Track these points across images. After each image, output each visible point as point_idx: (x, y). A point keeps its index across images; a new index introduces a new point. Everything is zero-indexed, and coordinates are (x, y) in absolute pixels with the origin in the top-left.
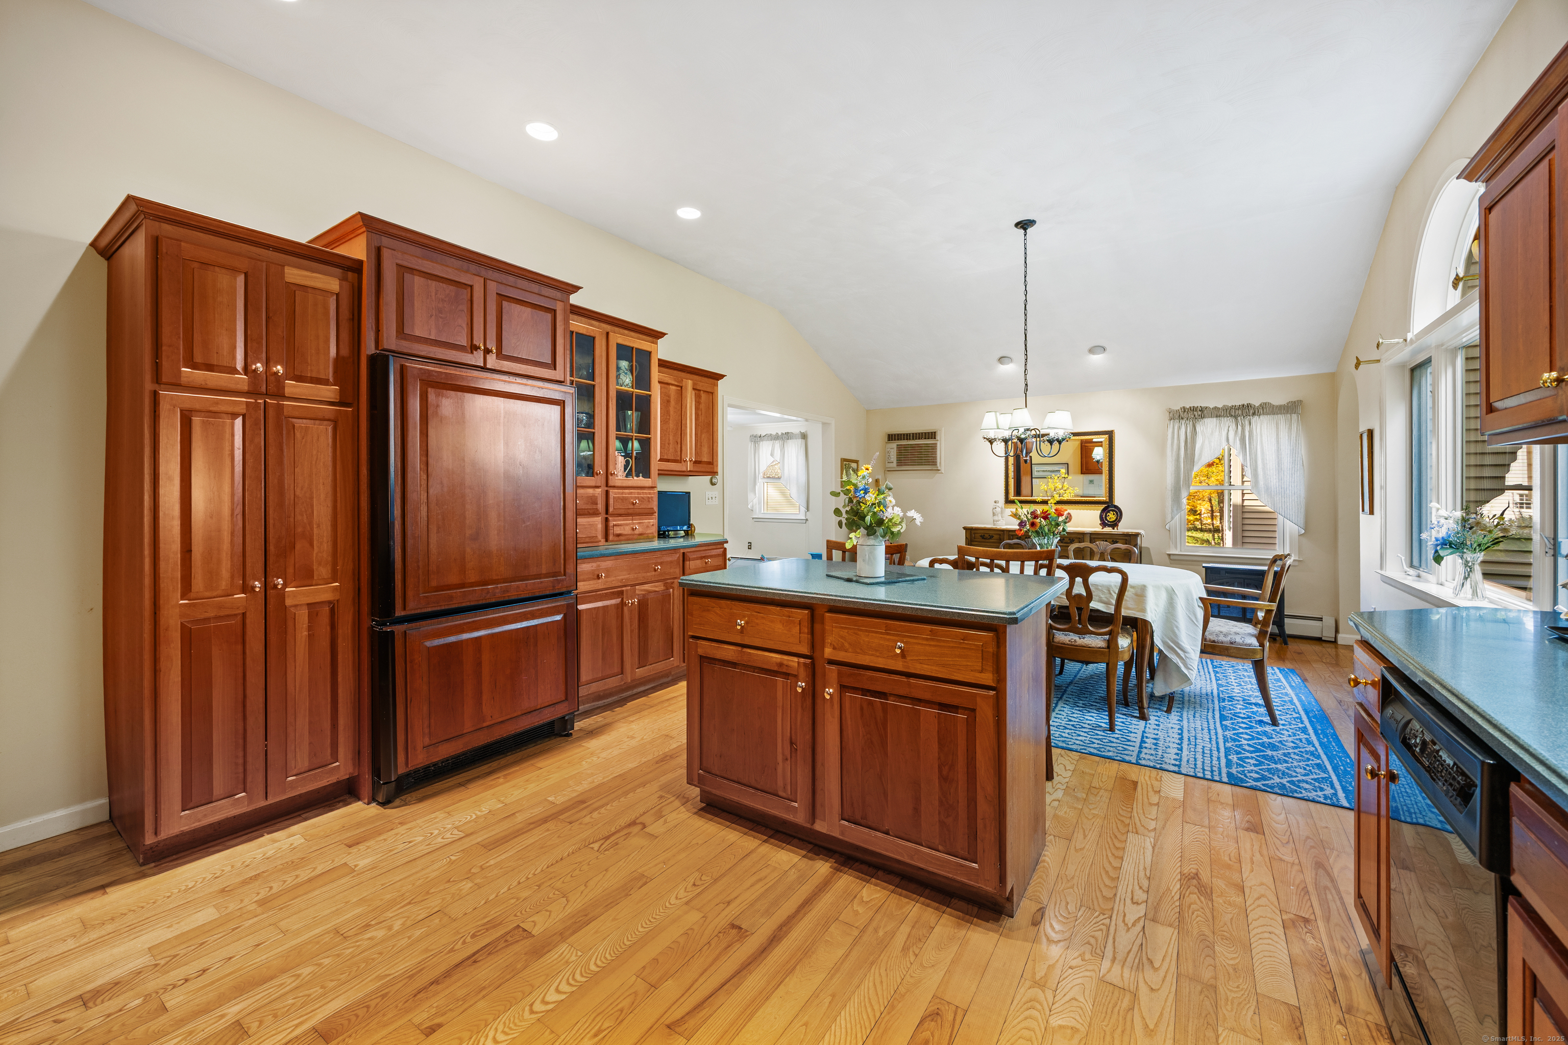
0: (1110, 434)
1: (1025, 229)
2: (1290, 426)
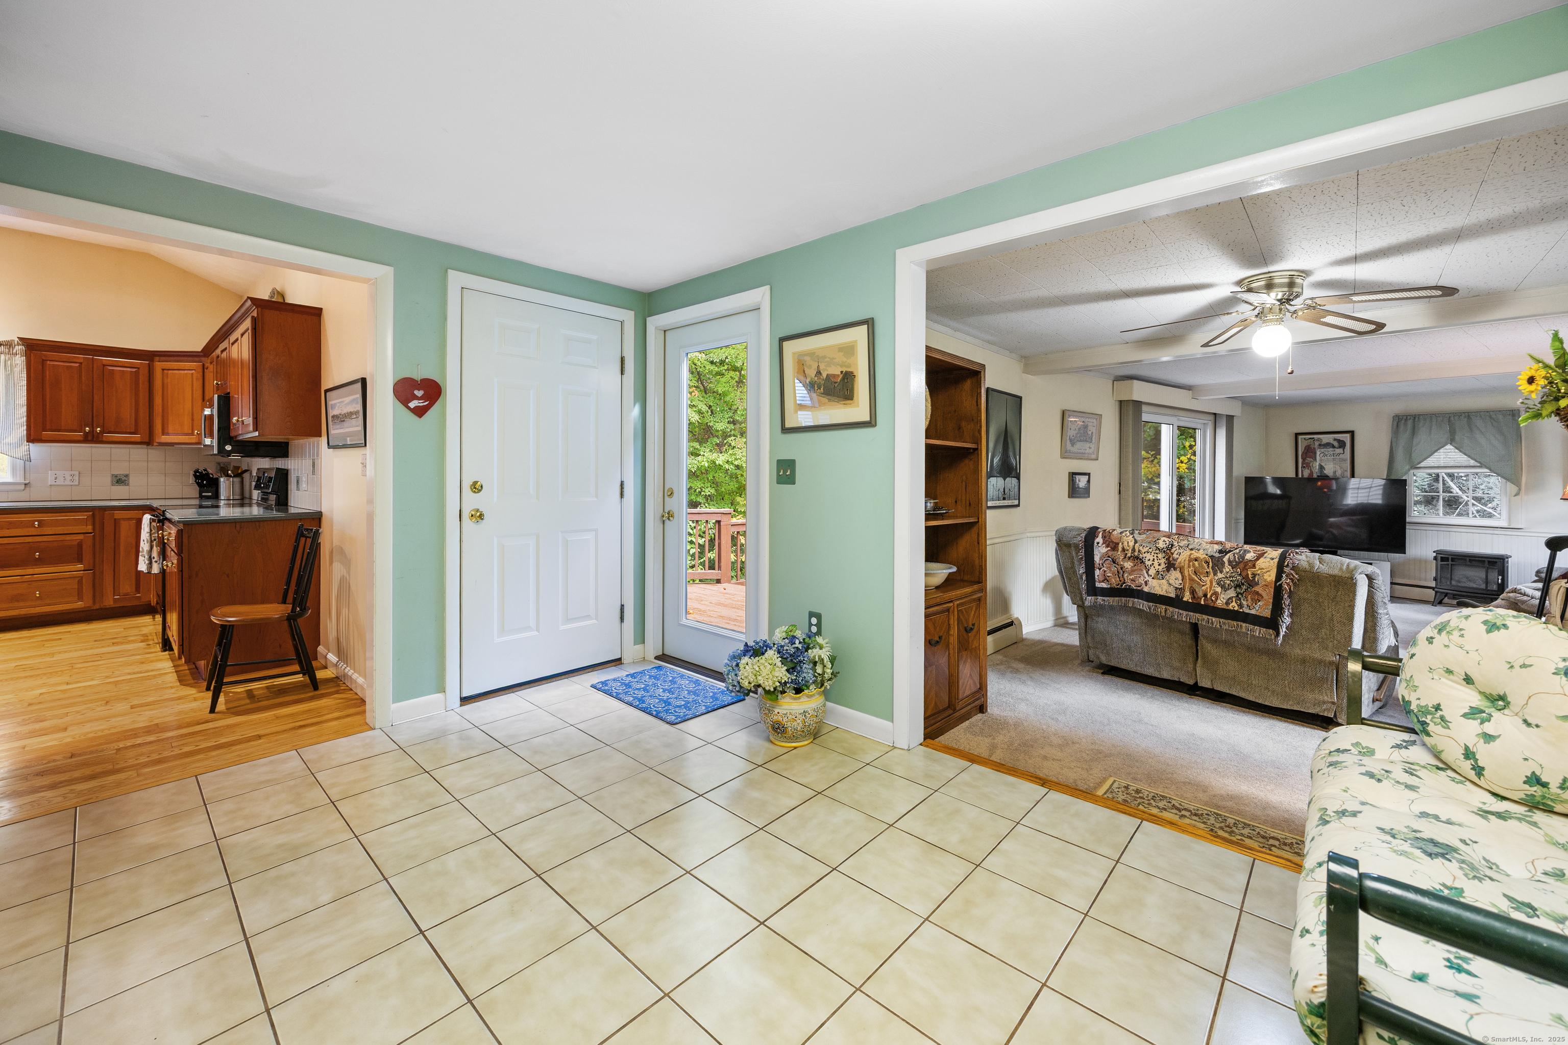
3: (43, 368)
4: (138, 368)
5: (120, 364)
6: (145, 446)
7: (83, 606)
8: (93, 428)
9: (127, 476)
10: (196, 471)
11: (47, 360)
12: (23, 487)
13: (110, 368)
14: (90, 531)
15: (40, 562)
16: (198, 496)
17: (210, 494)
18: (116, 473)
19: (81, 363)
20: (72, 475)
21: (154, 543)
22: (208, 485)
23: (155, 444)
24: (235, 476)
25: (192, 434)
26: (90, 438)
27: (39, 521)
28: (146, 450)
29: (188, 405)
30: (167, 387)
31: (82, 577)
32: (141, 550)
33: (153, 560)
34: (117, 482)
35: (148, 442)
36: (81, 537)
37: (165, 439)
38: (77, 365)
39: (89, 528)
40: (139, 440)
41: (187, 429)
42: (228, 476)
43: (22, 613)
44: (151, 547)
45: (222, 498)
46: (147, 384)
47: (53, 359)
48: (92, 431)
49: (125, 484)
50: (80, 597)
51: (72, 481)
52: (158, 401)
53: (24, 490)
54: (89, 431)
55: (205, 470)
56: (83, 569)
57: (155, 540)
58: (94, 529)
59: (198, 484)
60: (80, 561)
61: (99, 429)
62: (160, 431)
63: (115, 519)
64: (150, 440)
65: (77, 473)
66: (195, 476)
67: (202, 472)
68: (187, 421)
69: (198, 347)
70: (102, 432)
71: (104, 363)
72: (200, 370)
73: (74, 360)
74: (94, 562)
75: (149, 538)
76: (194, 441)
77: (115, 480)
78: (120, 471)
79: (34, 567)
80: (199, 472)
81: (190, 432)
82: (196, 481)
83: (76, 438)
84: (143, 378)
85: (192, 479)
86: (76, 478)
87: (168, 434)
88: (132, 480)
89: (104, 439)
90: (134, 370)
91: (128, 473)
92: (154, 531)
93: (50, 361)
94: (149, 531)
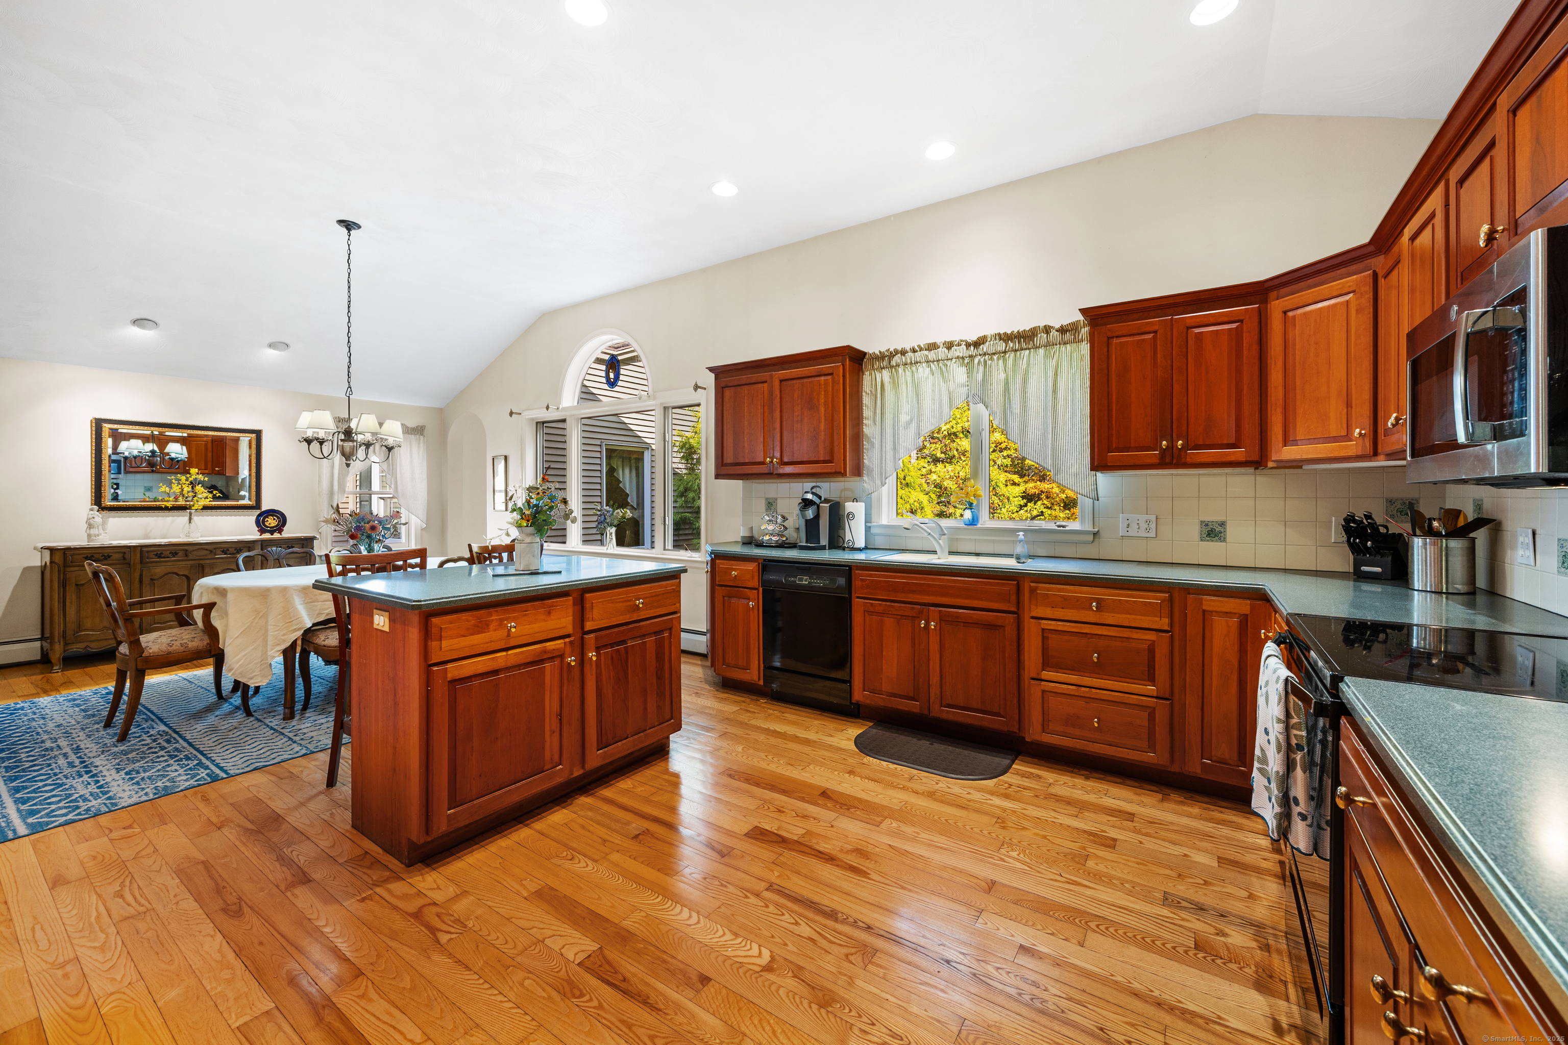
0: (258, 433)
1: (349, 230)
2: (419, 444)
3: (1108, 351)
4: (1241, 321)
5: (1212, 320)
6: (1252, 470)
7: (1155, 761)
8: (1172, 441)
9: (1222, 524)
10: (1349, 519)
11: (1113, 337)
12: (1091, 538)
13: (1197, 330)
14: (1166, 628)
15: (1098, 669)
16: (1352, 570)
17: (1379, 570)
18: (1207, 519)
19: (1155, 332)
20: (1148, 522)
21: (1298, 757)
22: (1377, 550)
23: (1270, 464)
24: (1450, 535)
25: (1348, 437)
26: (1168, 460)
27: (1099, 601)
28: (1253, 477)
29: (1339, 373)
30: (1294, 345)
31: (1154, 708)
32: (1257, 752)
33: (1296, 810)
34: (1209, 535)
35: (1258, 463)
36: (1152, 636)
37: (1289, 453)
38: (1150, 336)
39: (1164, 623)
40: (1242, 458)
41: (1336, 428)
42: (1430, 532)
43: (1078, 746)
44: (1290, 766)
45: (1417, 585)
46: (1256, 347)
47: (1120, 333)
48: (1172, 446)
49: (1220, 539)
50: (1152, 747)
51: (1148, 530)
52: (1276, 377)
53: (1093, 542)
54: (1167, 447)
55: (1368, 517)
56: (1155, 694)
57: (1300, 747)
58: (1171, 624)
59: (1353, 547)
60: (1152, 679)
61: (1180, 442)
62: (1280, 437)
63: (1204, 611)
64: (1261, 457)
65: (1153, 518)
66: (1347, 529)
67: (1362, 522)
68: (1335, 409)
69: (1363, 236)
70: (1186, 447)
71: (1189, 323)
72: (1368, 289)
73: (1147, 329)
74: (1172, 685)
75: (1281, 738)
76: (1351, 453)
77: (1205, 531)
78: (1213, 517)
79: (1093, 675)
80: (1354, 521)
81: (1344, 433)
82: (1349, 541)
83: (1149, 461)
84: (1249, 338)
85: (1336, 534)
86: (1153, 526)
87: (1295, 443)
88: (1231, 531)
89: (1189, 460)
90: (1234, 326)
91: (1222, 519)
92: (1295, 720)
93: (1117, 337)
94: (1282, 717)
